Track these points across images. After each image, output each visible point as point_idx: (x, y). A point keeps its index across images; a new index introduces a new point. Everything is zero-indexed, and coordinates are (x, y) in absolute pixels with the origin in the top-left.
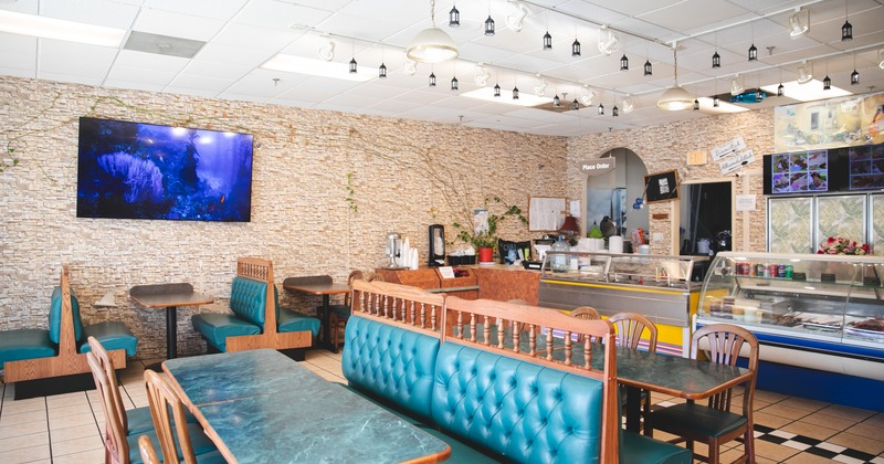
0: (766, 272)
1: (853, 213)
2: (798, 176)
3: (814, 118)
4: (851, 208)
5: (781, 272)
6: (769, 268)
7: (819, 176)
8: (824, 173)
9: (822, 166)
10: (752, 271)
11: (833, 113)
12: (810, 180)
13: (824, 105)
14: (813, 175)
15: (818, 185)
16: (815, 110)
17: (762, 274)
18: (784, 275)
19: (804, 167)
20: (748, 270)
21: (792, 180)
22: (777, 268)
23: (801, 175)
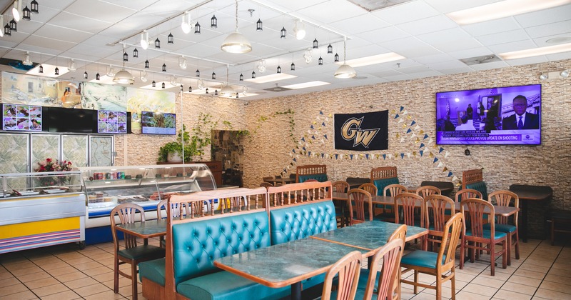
0: (112, 177)
1: (53, 144)
2: (22, 120)
3: (30, 85)
4: (52, 142)
5: (119, 176)
6: (114, 174)
7: (36, 122)
8: (40, 120)
9: (38, 116)
10: (104, 177)
11: (42, 86)
12: (31, 124)
13: (36, 79)
14: (33, 121)
15: (36, 127)
16: (31, 81)
17: (110, 178)
18: (121, 177)
19: (27, 115)
20: (102, 177)
21: (18, 122)
22: (118, 174)
23: (25, 120)
